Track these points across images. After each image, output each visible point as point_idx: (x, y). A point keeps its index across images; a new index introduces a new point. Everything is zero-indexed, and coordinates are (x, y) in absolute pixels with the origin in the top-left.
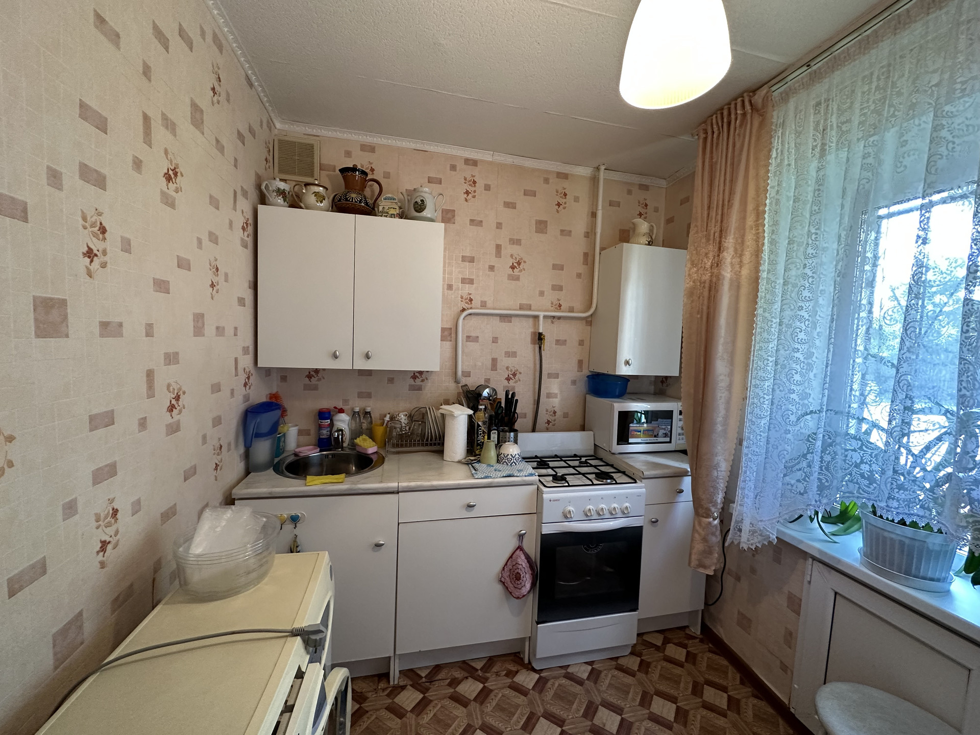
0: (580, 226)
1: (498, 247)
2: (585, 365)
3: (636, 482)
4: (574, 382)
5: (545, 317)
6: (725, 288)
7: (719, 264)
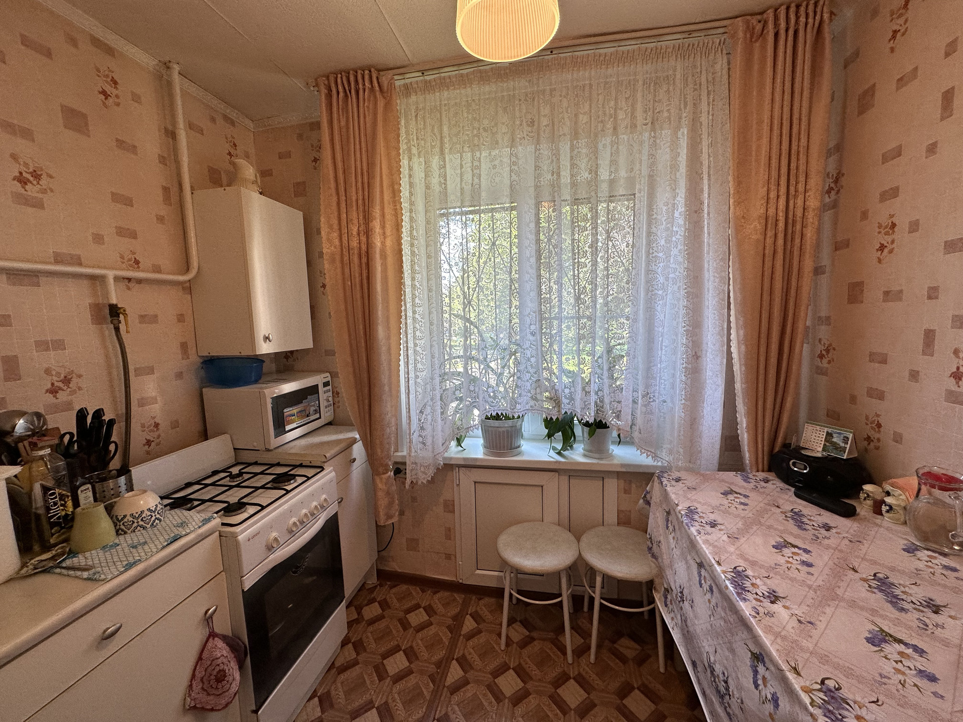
0: (150, 143)
2: (192, 352)
3: (323, 469)
4: (179, 375)
5: (117, 279)
6: (378, 256)
7: (368, 233)
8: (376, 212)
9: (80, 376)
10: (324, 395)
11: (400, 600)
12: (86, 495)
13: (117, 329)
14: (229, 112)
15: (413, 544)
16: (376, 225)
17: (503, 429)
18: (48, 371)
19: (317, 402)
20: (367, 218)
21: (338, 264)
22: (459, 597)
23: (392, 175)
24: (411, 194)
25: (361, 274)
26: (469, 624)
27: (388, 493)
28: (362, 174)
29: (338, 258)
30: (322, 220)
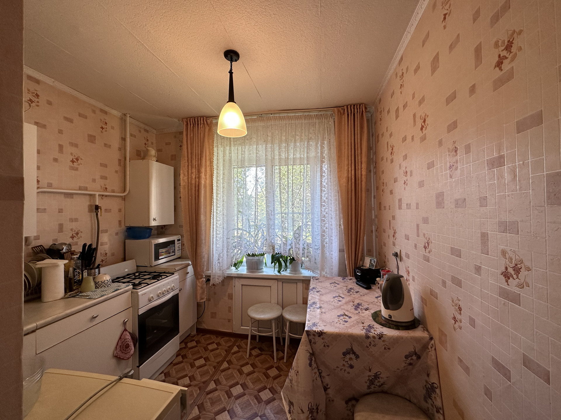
0: (116, 143)
1: (61, 147)
2: (123, 224)
3: (173, 274)
4: (117, 234)
5: (99, 195)
6: (203, 187)
7: (199, 178)
8: (203, 170)
9: (81, 232)
10: (177, 245)
11: (205, 340)
12: (85, 274)
13: (97, 214)
14: (147, 128)
15: (214, 315)
16: (203, 175)
17: (254, 261)
18: (72, 230)
19: (174, 248)
20: (199, 172)
21: (187, 189)
22: (233, 340)
23: (210, 155)
24: (217, 163)
25: (195, 194)
26: (235, 349)
27: (202, 288)
28: (198, 155)
29: (186, 187)
30: (181, 172)
